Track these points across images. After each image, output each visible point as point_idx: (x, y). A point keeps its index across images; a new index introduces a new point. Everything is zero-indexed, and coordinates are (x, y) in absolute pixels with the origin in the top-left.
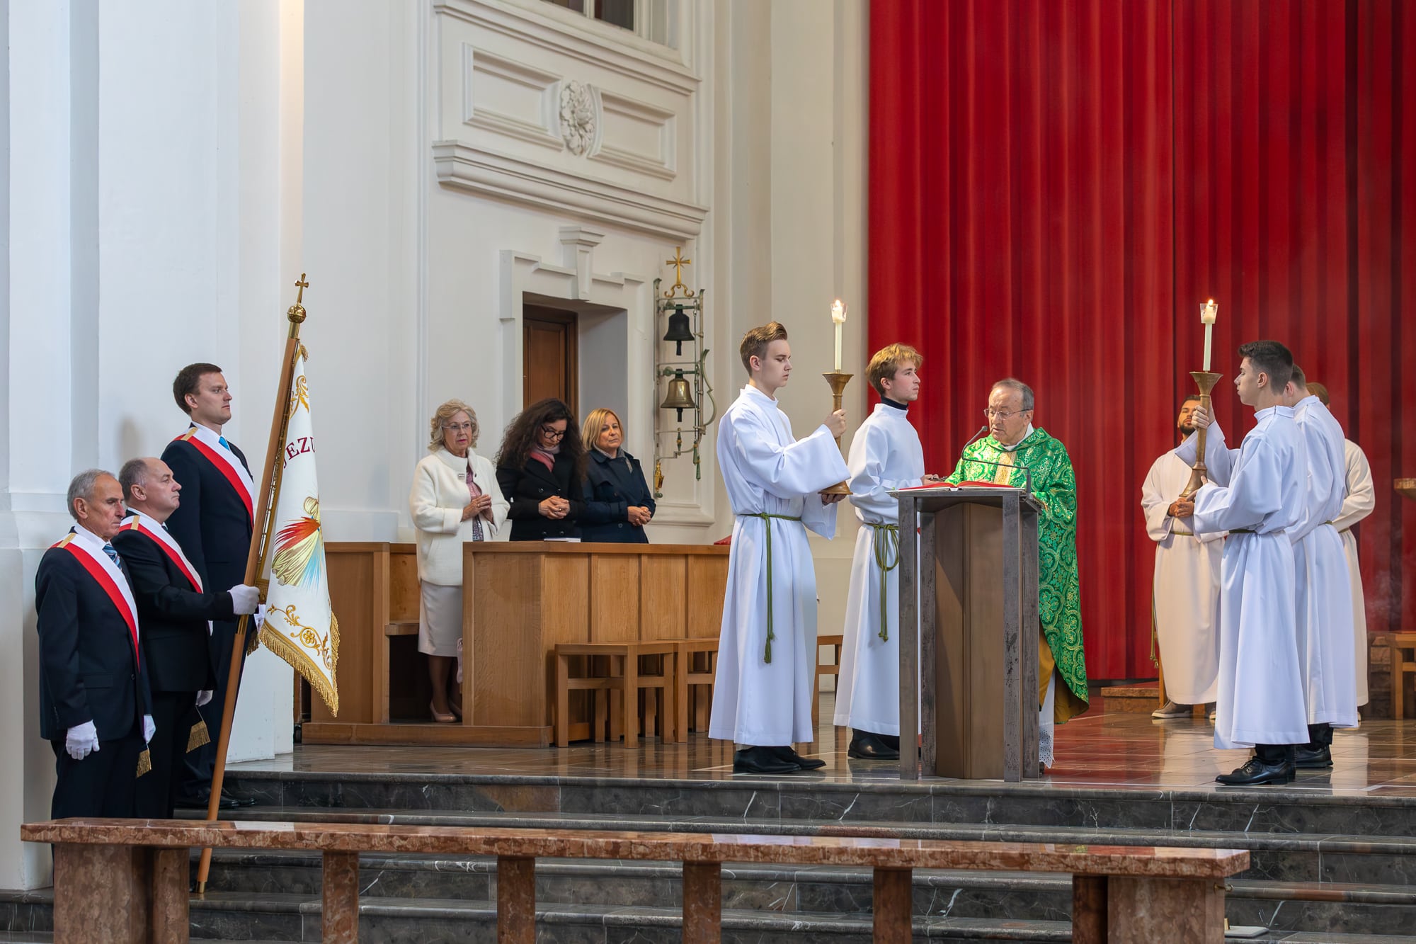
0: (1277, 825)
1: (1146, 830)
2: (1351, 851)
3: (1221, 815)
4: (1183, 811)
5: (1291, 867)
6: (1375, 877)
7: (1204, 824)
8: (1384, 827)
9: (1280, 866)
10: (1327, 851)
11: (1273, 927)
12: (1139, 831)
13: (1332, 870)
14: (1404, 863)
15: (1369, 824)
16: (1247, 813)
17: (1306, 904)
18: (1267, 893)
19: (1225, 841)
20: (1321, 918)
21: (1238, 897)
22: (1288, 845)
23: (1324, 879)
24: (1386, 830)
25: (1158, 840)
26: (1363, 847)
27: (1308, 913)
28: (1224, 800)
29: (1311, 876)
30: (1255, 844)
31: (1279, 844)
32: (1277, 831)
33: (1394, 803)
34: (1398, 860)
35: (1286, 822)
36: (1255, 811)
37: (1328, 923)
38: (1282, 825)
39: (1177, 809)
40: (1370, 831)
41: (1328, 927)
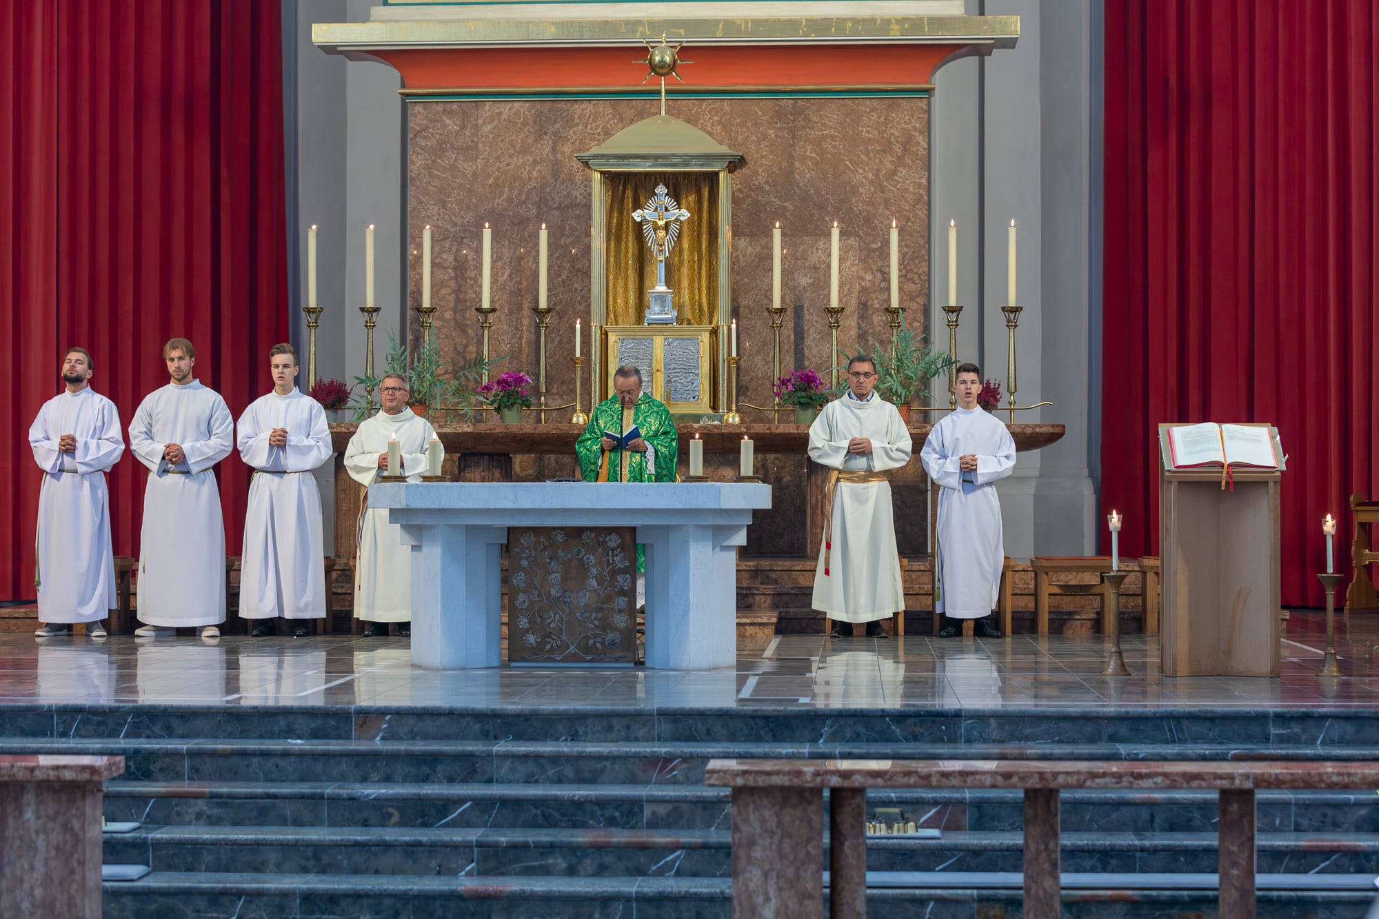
0: (148, 732)
1: (31, 739)
2: (214, 754)
3: (100, 724)
4: (65, 721)
5: (161, 769)
6: (234, 775)
7: (83, 733)
8: (242, 732)
9: (152, 768)
10: (192, 754)
11: (145, 823)
12: (25, 740)
13: (197, 770)
14: (259, 763)
15: (229, 729)
16: (122, 721)
17: (174, 801)
18: (139, 792)
19: (102, 748)
20: (187, 813)
21: (113, 797)
22: (159, 749)
23: (190, 779)
24: (244, 734)
25: (42, 748)
26: (224, 750)
27: (176, 809)
28: (101, 710)
29: (178, 777)
30: (130, 749)
31: (150, 749)
32: (148, 737)
33: (251, 710)
34: (255, 760)
35: (157, 729)
36: (129, 720)
37: (194, 817)
38: (153, 732)
39: (60, 719)
40: (230, 736)
41: (194, 821)
